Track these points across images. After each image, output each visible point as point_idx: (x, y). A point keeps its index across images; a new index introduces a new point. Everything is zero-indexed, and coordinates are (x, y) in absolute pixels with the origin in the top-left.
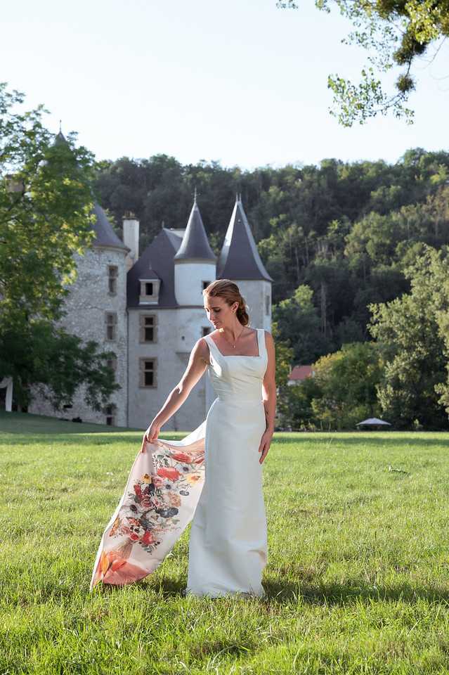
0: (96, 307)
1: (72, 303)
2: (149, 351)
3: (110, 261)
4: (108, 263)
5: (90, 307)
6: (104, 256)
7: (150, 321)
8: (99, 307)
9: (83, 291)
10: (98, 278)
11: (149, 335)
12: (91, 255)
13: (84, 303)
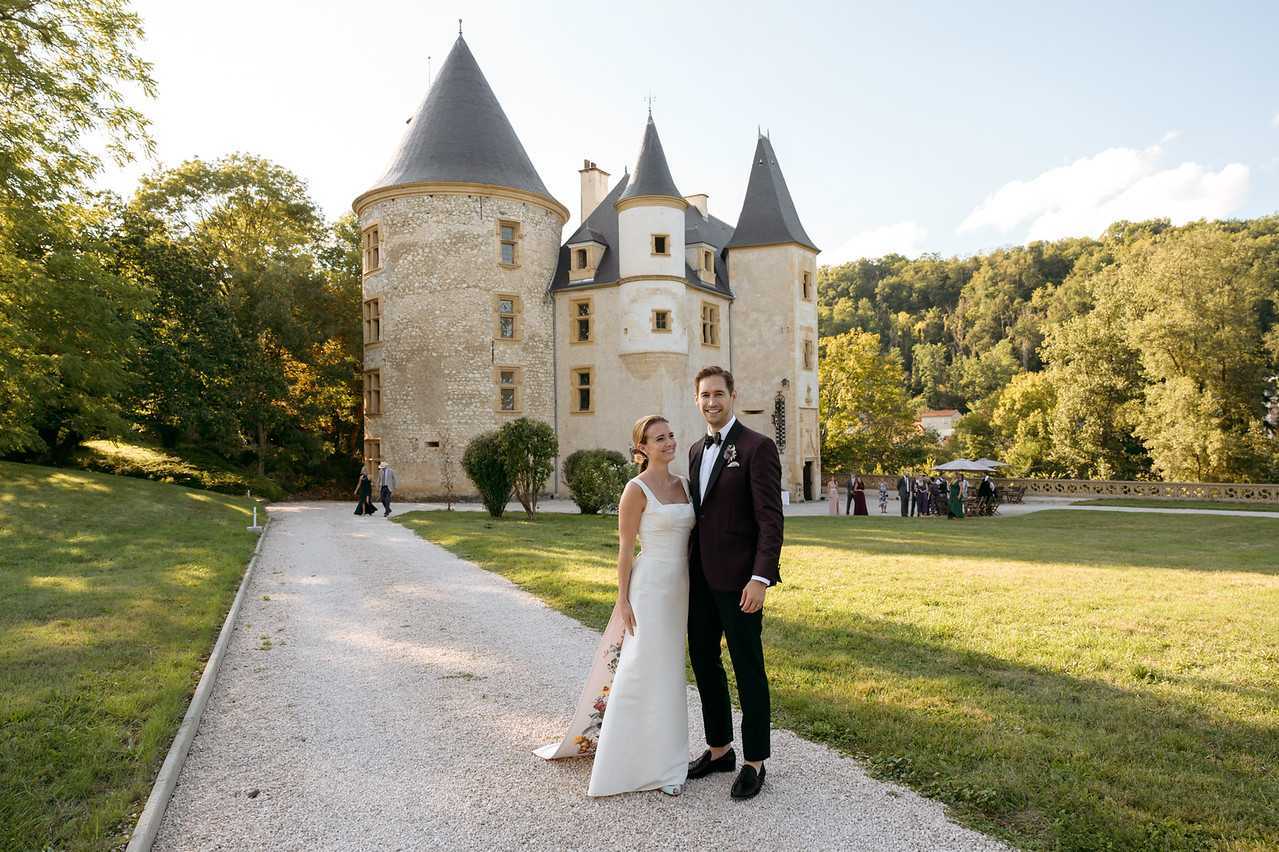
0: (475, 287)
1: (434, 281)
2: (582, 355)
3: (502, 213)
4: (500, 216)
5: (465, 285)
6: (491, 205)
7: (584, 308)
8: (482, 285)
9: (451, 261)
10: (480, 240)
11: (584, 330)
12: (466, 202)
13: (455, 279)
